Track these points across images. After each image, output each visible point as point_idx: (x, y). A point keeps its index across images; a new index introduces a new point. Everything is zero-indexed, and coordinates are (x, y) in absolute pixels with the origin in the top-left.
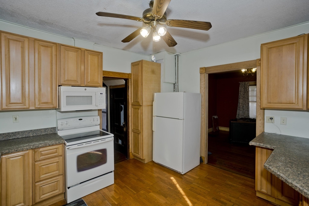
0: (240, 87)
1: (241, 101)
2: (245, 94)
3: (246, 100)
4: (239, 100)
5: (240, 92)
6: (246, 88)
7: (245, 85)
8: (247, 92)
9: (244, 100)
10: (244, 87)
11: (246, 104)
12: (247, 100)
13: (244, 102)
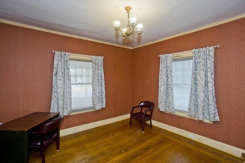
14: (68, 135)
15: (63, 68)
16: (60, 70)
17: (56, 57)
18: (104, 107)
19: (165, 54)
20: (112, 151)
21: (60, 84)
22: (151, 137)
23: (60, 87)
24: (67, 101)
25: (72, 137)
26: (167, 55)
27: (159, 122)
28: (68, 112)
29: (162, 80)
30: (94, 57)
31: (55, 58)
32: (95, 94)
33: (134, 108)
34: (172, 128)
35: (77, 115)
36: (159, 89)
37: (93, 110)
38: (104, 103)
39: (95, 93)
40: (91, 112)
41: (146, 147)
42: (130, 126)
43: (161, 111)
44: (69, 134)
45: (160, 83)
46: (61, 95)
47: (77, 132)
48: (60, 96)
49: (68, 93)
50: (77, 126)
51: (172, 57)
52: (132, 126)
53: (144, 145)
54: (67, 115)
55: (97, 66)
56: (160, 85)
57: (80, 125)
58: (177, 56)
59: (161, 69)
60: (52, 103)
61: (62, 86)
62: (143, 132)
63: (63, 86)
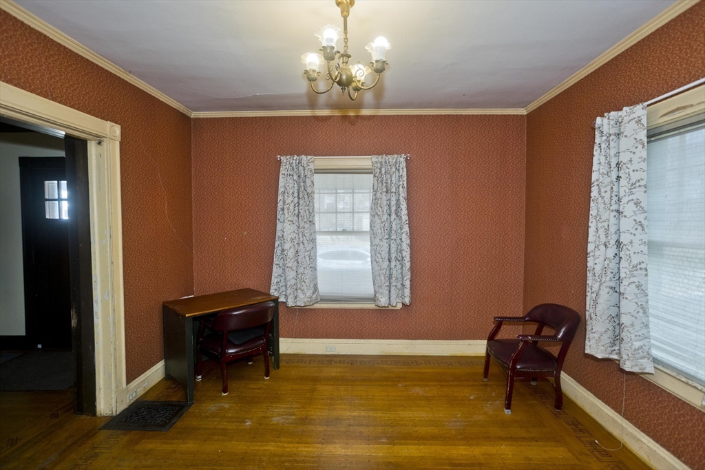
0: (281, 176)
1: (286, 228)
2: (301, 202)
3: (303, 227)
4: (279, 227)
5: (280, 198)
6: (304, 182)
7: (301, 168)
8: (306, 196)
9: (298, 227)
10: (295, 177)
11: (305, 242)
12: (307, 226)
13: (301, 235)
14: (311, 353)
15: (296, 195)
16: (291, 199)
17: (283, 171)
18: (407, 301)
19: (613, 113)
20: (358, 426)
21: (289, 232)
22: (523, 439)
23: (289, 239)
24: (306, 272)
25: (315, 361)
26: (620, 113)
27: (599, 398)
28: (306, 300)
29: (600, 225)
30: (377, 160)
31: (281, 172)
32: (377, 262)
33: (500, 322)
34: (645, 441)
35: (334, 310)
36: (590, 264)
37: (371, 306)
38: (407, 292)
39: (377, 260)
40: (348, 310)
41: (464, 462)
42: (485, 380)
43: (587, 351)
44: (314, 353)
45: (591, 238)
46: (291, 257)
47: (333, 353)
48: (289, 260)
49: (309, 253)
50: (334, 338)
51: (644, 121)
52: (489, 383)
53: (464, 453)
54: (302, 305)
55: (385, 184)
56: (590, 247)
57: (341, 338)
58: (678, 109)
59: (597, 180)
60: (274, 274)
61: (293, 236)
62: (508, 412)
63: (297, 236)
